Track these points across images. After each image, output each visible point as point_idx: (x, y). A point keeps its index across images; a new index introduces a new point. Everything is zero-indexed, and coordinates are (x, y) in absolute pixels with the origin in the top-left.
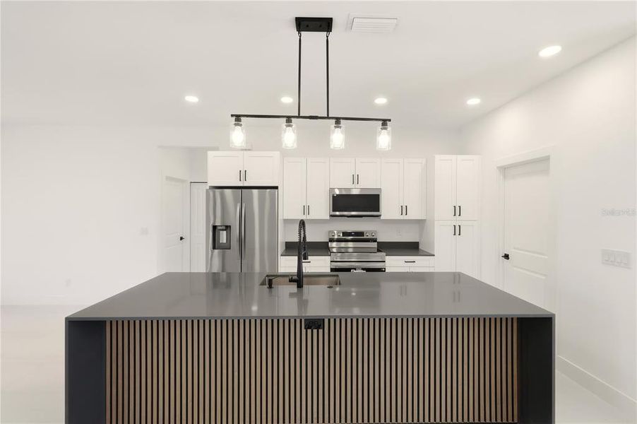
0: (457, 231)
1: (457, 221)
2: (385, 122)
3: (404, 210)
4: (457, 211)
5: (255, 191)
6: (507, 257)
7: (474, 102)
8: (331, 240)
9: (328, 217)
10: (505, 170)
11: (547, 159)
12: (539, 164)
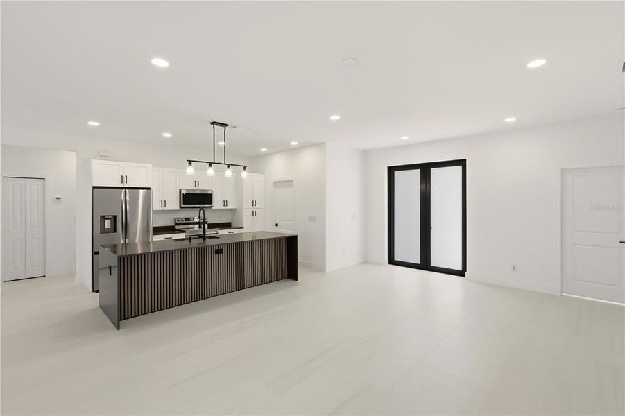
0: (254, 214)
1: (255, 209)
2: (245, 168)
3: (225, 203)
4: (254, 203)
5: (141, 191)
6: (277, 225)
7: (264, 150)
8: (177, 224)
9: (179, 209)
10: (275, 183)
11: (292, 181)
12: (289, 183)
